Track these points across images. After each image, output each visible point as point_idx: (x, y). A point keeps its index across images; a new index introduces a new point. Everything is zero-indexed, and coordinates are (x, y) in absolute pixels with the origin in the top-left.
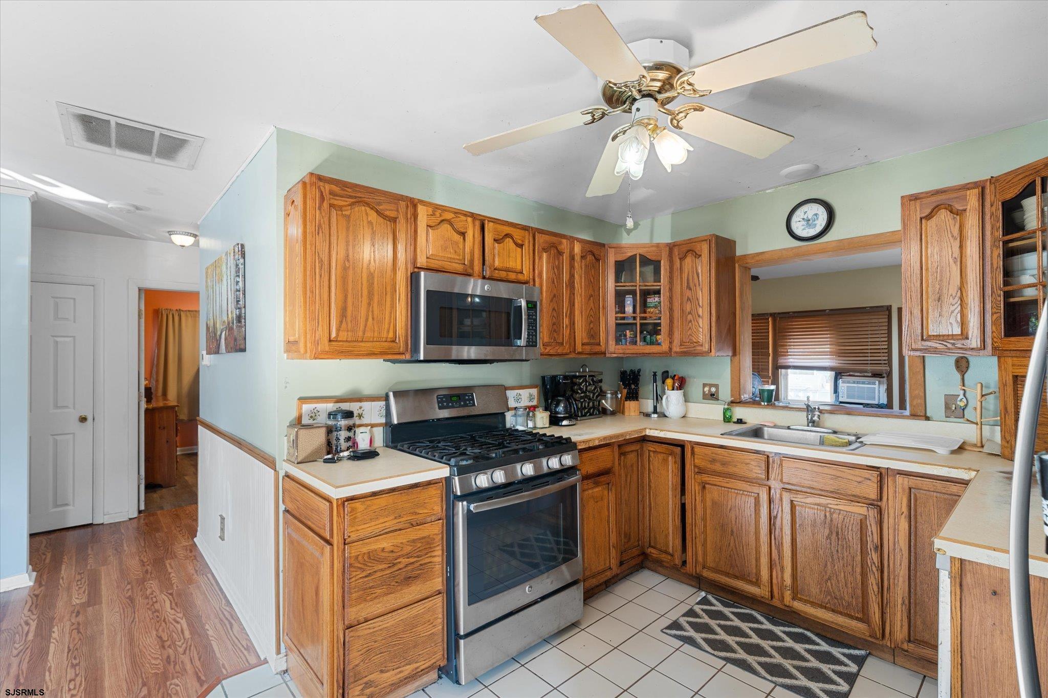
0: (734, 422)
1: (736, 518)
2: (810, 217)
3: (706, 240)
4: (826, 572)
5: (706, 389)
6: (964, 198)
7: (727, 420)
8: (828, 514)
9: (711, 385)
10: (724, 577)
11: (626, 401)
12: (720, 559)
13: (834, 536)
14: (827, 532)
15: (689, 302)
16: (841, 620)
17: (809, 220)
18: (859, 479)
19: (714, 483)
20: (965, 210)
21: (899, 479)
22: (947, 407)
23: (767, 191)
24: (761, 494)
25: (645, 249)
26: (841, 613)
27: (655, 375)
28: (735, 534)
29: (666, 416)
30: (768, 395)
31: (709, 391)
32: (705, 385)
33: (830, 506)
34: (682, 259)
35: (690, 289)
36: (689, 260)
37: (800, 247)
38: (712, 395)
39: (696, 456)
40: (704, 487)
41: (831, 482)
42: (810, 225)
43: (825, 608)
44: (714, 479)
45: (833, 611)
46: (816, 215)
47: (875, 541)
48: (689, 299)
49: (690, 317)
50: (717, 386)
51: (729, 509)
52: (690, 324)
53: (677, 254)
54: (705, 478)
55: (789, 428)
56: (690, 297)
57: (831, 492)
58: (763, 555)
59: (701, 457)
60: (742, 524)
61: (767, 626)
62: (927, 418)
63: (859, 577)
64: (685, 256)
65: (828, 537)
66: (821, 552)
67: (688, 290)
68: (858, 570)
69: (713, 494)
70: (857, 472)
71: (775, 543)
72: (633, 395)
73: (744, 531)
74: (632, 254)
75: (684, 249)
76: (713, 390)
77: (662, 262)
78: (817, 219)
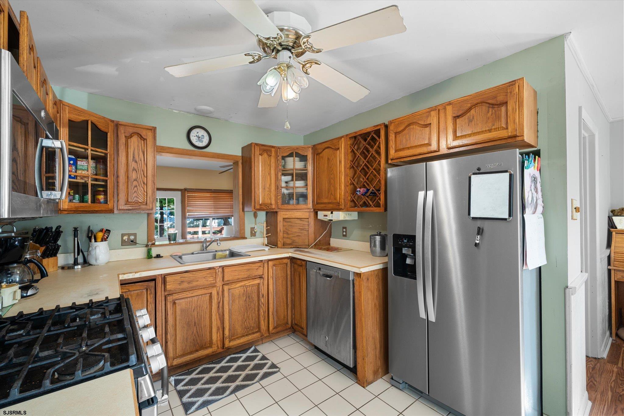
0: (154, 258)
1: (198, 314)
2: (200, 136)
3: (151, 130)
4: (244, 318)
5: (125, 238)
6: (271, 151)
7: (149, 256)
8: (245, 289)
9: (129, 235)
10: (189, 356)
11: (44, 258)
12: (186, 346)
13: (248, 299)
14: (245, 298)
15: (135, 172)
16: (250, 337)
17: (200, 138)
18: (257, 268)
19: (182, 297)
20: (271, 155)
21: (270, 263)
22: (251, 232)
23: (174, 111)
24: (213, 293)
25: (96, 119)
26: (250, 334)
27: (76, 230)
28: (197, 324)
29: (92, 265)
30: (174, 236)
31: (128, 239)
32: (123, 235)
33: (246, 285)
34: (128, 138)
35: (136, 162)
36: (134, 141)
37: (194, 151)
38: (132, 241)
39: (167, 284)
40: (174, 303)
41: (247, 273)
42: (200, 140)
43: (244, 336)
44: (183, 295)
45: (247, 335)
46: (203, 136)
47: (263, 293)
48: (134, 169)
49: (135, 183)
50: (135, 235)
51: (193, 309)
52: (136, 188)
53: (123, 131)
54: (175, 296)
55: (193, 254)
56: (136, 168)
57: (247, 278)
58: (214, 327)
59: (172, 283)
60: (201, 315)
61: (218, 366)
62: (246, 238)
63: (257, 312)
64: (131, 136)
65: (246, 300)
66: (242, 310)
67: (133, 163)
68: (257, 309)
69: (182, 304)
70: (256, 265)
71: (219, 317)
72: (52, 252)
73: (202, 319)
74: (84, 119)
75: (131, 130)
76: (132, 238)
77: (109, 134)
78: (204, 138)
